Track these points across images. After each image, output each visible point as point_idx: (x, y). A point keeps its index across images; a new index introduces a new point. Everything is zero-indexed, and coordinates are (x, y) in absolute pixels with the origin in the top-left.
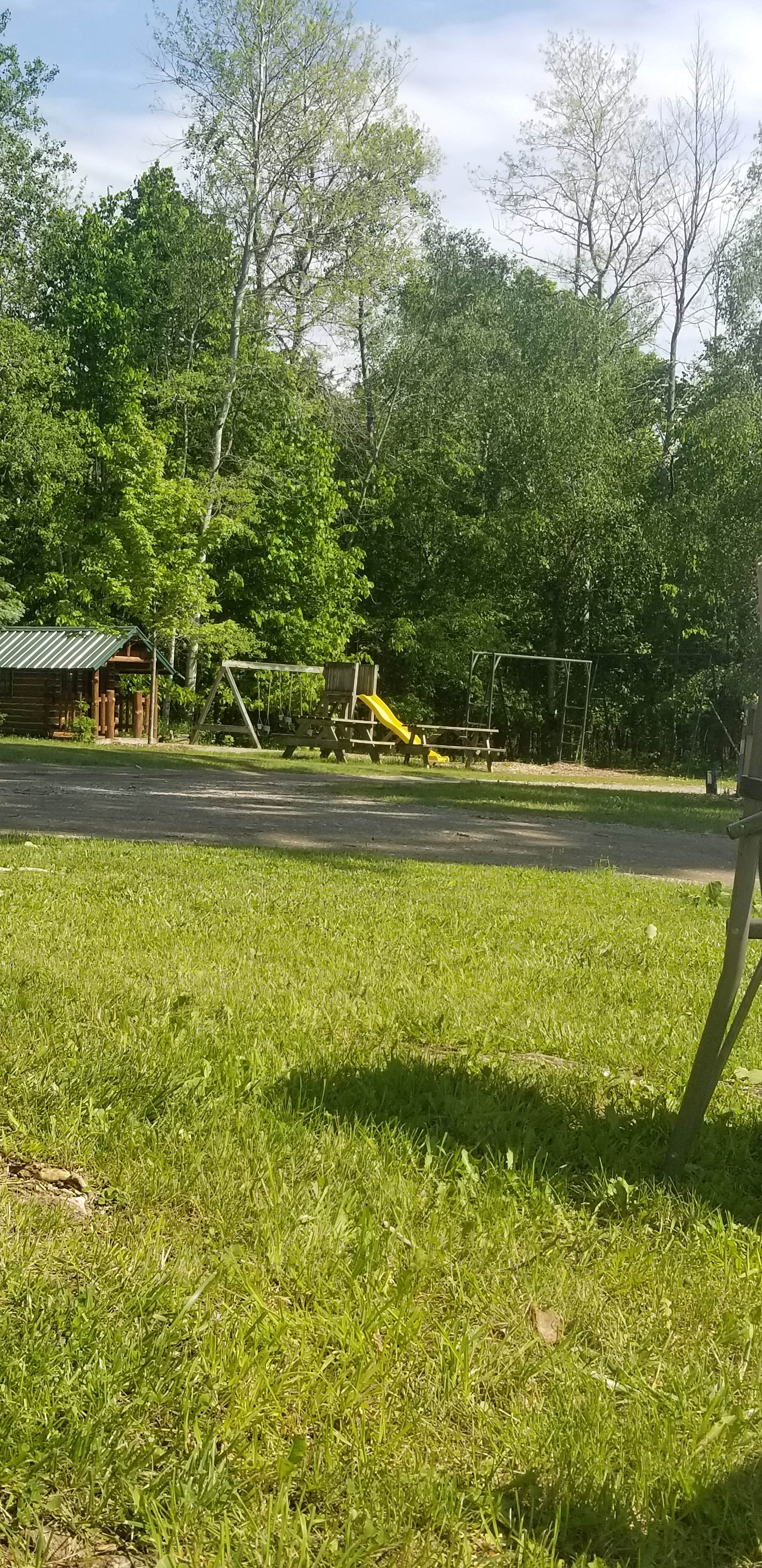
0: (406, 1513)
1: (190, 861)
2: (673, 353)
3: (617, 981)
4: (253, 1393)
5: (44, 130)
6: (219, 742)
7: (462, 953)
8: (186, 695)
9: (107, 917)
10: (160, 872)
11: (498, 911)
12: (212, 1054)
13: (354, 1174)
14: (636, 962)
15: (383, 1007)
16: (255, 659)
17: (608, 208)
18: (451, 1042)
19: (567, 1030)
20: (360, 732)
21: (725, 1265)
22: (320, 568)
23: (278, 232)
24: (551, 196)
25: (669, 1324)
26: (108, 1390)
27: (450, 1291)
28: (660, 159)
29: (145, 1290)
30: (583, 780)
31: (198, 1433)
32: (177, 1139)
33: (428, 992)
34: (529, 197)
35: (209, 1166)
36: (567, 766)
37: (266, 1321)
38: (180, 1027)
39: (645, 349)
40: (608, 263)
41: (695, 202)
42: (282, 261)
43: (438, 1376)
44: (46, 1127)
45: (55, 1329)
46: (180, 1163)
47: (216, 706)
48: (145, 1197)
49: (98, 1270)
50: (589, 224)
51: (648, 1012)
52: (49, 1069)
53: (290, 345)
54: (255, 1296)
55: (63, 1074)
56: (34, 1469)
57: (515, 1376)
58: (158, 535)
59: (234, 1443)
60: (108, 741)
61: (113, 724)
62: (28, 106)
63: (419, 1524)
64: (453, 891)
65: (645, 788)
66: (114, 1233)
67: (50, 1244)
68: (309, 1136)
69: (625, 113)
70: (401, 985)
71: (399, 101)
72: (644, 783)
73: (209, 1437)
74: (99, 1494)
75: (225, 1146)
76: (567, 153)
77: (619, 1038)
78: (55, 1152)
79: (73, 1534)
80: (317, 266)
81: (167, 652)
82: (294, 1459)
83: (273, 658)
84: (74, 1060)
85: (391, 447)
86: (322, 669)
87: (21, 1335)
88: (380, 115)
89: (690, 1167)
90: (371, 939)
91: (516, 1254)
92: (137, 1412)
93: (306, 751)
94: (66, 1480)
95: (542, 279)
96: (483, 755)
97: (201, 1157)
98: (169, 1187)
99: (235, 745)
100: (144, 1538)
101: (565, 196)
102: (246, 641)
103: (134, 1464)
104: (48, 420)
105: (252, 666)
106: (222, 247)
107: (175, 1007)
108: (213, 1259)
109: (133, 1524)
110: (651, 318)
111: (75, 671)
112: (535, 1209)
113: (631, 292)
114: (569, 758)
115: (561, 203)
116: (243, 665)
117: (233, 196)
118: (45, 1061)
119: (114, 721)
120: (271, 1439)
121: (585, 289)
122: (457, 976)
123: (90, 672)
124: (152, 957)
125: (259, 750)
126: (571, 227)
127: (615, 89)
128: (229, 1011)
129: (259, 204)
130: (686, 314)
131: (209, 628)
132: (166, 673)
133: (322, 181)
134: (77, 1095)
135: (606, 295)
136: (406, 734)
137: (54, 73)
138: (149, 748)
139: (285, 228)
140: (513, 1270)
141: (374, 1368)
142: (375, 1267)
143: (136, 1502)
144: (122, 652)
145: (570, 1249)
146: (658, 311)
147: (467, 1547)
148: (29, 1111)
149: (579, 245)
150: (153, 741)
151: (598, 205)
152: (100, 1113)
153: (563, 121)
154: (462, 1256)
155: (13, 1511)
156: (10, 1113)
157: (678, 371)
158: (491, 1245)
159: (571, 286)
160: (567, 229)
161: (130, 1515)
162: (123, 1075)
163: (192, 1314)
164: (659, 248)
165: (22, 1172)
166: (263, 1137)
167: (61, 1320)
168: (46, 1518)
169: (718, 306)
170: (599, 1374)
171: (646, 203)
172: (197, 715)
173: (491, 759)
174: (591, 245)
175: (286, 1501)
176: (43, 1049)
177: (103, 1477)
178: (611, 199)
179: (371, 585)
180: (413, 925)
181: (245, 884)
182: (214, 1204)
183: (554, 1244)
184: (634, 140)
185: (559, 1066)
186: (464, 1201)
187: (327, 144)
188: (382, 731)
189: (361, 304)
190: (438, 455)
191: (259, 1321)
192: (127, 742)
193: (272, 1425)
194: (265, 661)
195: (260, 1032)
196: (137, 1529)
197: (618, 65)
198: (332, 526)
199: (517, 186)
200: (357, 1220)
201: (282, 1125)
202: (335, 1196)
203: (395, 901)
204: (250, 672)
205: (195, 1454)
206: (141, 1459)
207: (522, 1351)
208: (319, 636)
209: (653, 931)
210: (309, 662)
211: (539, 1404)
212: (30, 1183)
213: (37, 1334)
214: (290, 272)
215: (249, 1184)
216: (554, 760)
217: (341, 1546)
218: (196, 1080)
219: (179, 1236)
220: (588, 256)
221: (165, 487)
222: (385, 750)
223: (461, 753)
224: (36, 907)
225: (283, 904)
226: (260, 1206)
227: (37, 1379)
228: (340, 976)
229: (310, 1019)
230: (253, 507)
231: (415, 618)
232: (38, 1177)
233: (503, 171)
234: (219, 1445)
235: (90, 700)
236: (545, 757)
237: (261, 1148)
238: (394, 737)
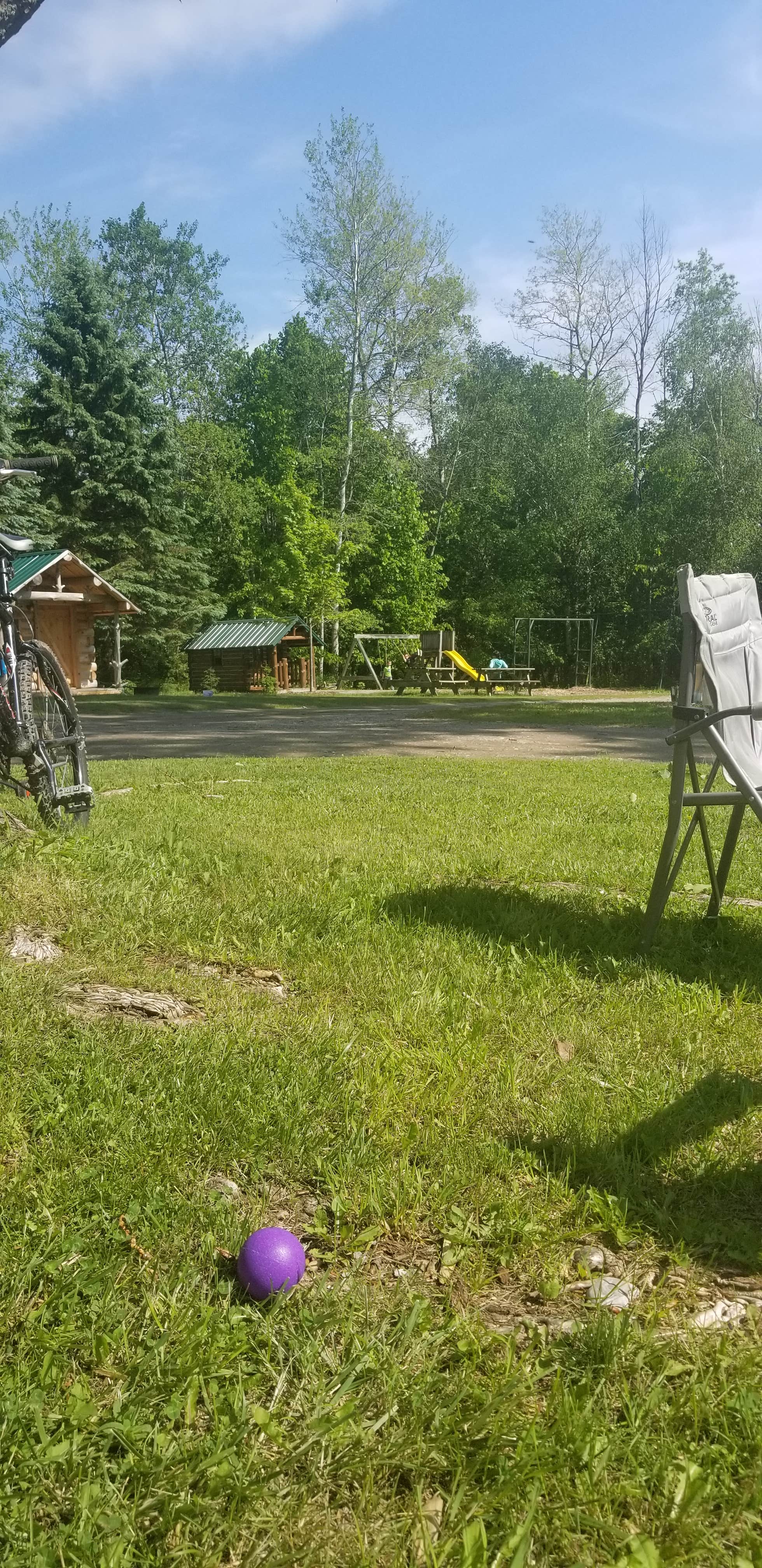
0: (479, 1167)
1: (339, 769)
2: (637, 413)
3: (611, 832)
4: (386, 1099)
5: (221, 298)
6: (356, 687)
7: (512, 818)
8: (335, 658)
9: (289, 809)
10: (320, 778)
11: (535, 790)
12: (356, 894)
13: (444, 964)
14: (623, 818)
15: (461, 858)
16: (376, 632)
17: (589, 321)
18: (504, 878)
19: (578, 865)
20: (446, 674)
21: (675, 1008)
22: (416, 570)
23: (374, 352)
24: (551, 315)
25: (639, 1046)
26: (300, 1102)
27: (504, 1032)
28: (621, 285)
29: (320, 1041)
30: (592, 697)
31: (354, 1124)
32: (336, 948)
33: (490, 846)
34: (536, 317)
35: (356, 964)
36: (581, 688)
37: (392, 1056)
38: (336, 878)
39: (619, 411)
40: (591, 356)
41: (647, 311)
42: (377, 372)
43: (497, 1084)
44: (256, 944)
45: (267, 1066)
46: (338, 963)
47: (353, 664)
48: (318, 984)
49: (292, 1031)
50: (577, 331)
51: (630, 850)
52: (257, 910)
53: (386, 425)
54: (386, 1041)
55: (265, 912)
56: (258, 1149)
57: (544, 1082)
58: (308, 556)
59: (375, 1129)
60: (285, 692)
61: (287, 680)
62: (210, 284)
63: (487, 1172)
64: (506, 779)
65: (631, 700)
66: (300, 1007)
67: (262, 1016)
68: (416, 942)
69: (596, 257)
70: (473, 842)
71: (448, 261)
72: (631, 696)
73: (361, 1127)
74: (297, 1162)
75: (366, 950)
76: (560, 287)
77: (610, 868)
78: (263, 960)
79: (284, 1186)
80: (400, 373)
81: (319, 632)
82: (411, 1137)
83: (387, 631)
84: (271, 903)
85: (456, 487)
86: (419, 636)
87: (247, 1071)
88: (436, 271)
89: (655, 948)
90: (454, 813)
91: (545, 1009)
92: (318, 1114)
93: (412, 690)
94: (277, 1153)
95: (548, 370)
96: (525, 685)
97: (351, 958)
98: (332, 977)
99: (366, 688)
100: (325, 1187)
101: (560, 314)
102: (371, 620)
103: (318, 1144)
104: (234, 484)
105: (374, 637)
106: (339, 364)
107: (332, 865)
108: (361, 1021)
109: (319, 1178)
110: (621, 390)
111: (261, 647)
112: (557, 978)
113: (606, 374)
114: (582, 683)
115: (557, 319)
116: (368, 636)
117: (342, 331)
118: (254, 904)
119: (288, 678)
120: (397, 1125)
121: (577, 375)
122: (508, 833)
123: (271, 647)
124: (318, 833)
125: (382, 691)
126: (565, 334)
127: (590, 240)
128: (366, 865)
129: (361, 333)
130: (645, 386)
131: (343, 615)
132: (319, 645)
133: (400, 317)
134: (273, 924)
135: (590, 378)
136: (475, 674)
137: (226, 261)
138: (311, 695)
139: (379, 349)
140: (543, 1018)
141: (458, 1081)
142: (458, 1020)
143: (319, 1166)
144: (290, 633)
145: (579, 1003)
146: (625, 386)
147: (515, 1184)
148: (246, 935)
149: (572, 345)
150: (314, 689)
151: (582, 318)
152: (288, 935)
153: (555, 266)
154: (511, 1010)
155: (248, 1174)
156: (234, 938)
157: (641, 424)
158: (529, 1003)
159: (567, 373)
160: (562, 336)
161: (316, 1173)
162: (301, 910)
163: (349, 1054)
164: (623, 344)
165: (244, 973)
166: (388, 944)
167: (271, 1061)
168: (268, 1177)
169: (664, 380)
170: (596, 1078)
171: (613, 315)
172: (341, 670)
173: (530, 687)
174: (578, 345)
175: (407, 1162)
176: (252, 897)
177: (299, 1152)
178: (590, 314)
179: (448, 579)
180: (480, 802)
181: (375, 781)
182: (360, 987)
183: (567, 1001)
184: (602, 273)
185: (573, 889)
186: (513, 977)
187: (402, 291)
188: (460, 674)
189: (431, 395)
190: (486, 490)
191: (388, 1056)
192: (297, 691)
193: (398, 1117)
194: (381, 632)
195: (385, 878)
196: (321, 1182)
197: (589, 225)
198: (421, 542)
199: (528, 310)
200: (447, 992)
201: (401, 936)
202: (433, 978)
203: (469, 787)
204: (374, 642)
205: (353, 1136)
206: (321, 1140)
207: (547, 1067)
208: (416, 615)
209: (634, 797)
210: (411, 631)
211: (558, 1098)
212: (249, 979)
213: (257, 1070)
214: (383, 378)
215: (380, 974)
216: (572, 685)
217: (441, 1186)
218: (346, 911)
219: (339, 1008)
220: (577, 352)
221: (311, 524)
222: (462, 686)
223: (511, 684)
224: (244, 805)
225: (398, 794)
226: (388, 986)
227: (258, 1096)
228: (434, 838)
229: (416, 868)
230: (369, 533)
231: (477, 598)
232: (254, 976)
233: (518, 302)
234: (367, 1131)
235: (271, 665)
236: (565, 684)
237: (387, 951)
238: (468, 677)
